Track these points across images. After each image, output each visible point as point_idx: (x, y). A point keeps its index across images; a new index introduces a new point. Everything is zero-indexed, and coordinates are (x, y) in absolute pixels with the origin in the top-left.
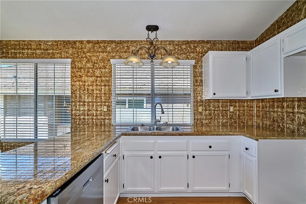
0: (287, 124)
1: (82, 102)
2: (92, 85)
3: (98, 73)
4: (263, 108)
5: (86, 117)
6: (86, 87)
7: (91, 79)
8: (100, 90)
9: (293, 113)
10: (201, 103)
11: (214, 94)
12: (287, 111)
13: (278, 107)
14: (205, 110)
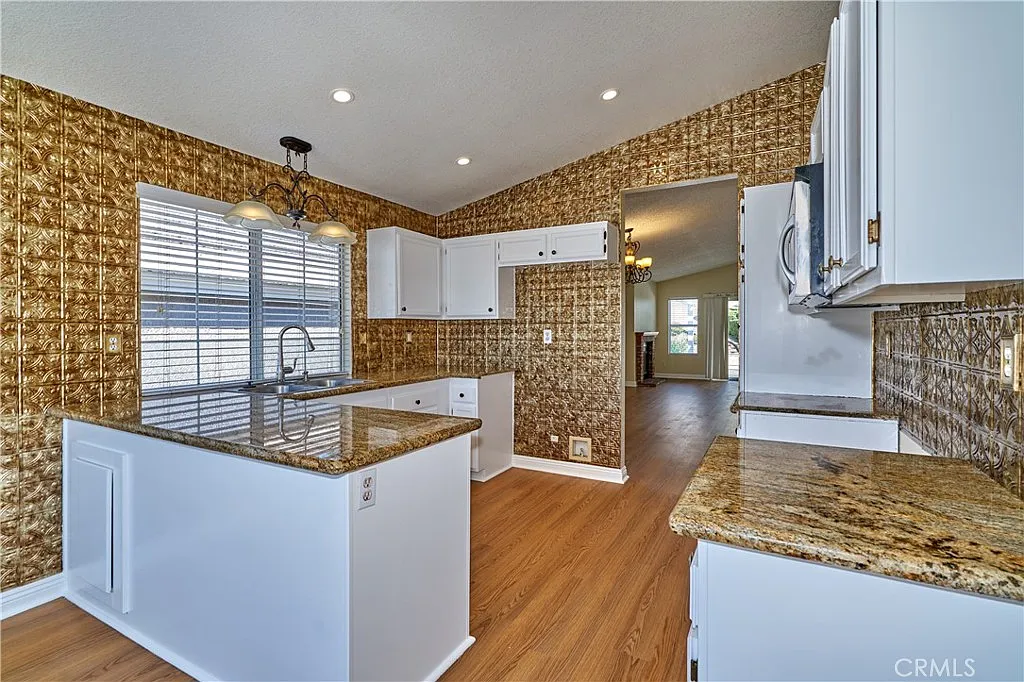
2: (50, 259)
8: (89, 281)
9: (497, 340)
10: (361, 325)
11: (404, 309)
12: (489, 338)
13: (476, 333)
14: (371, 340)
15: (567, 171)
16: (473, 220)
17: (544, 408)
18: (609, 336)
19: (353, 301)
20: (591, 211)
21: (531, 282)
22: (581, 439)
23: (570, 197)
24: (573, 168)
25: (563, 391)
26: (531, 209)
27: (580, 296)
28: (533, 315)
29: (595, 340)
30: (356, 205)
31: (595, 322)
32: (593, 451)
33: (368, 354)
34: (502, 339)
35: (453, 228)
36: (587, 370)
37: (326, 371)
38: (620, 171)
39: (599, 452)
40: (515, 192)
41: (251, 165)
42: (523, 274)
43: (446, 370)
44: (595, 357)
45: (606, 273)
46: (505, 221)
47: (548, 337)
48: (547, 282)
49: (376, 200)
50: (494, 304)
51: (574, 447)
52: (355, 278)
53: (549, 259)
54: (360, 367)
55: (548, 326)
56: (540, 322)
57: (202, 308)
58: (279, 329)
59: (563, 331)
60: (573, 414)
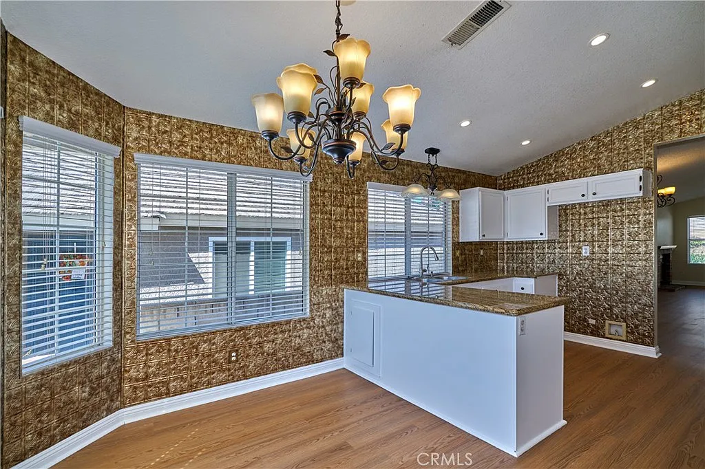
0: (537, 263)
1: (326, 247)
2: (341, 220)
3: (348, 200)
4: (508, 249)
5: (333, 272)
6: (333, 223)
7: (339, 209)
8: (352, 229)
9: (543, 254)
10: (458, 246)
11: (484, 236)
12: (537, 252)
13: (527, 249)
14: (461, 254)
15: (602, 136)
16: (524, 176)
17: (583, 300)
18: (642, 249)
19: (453, 232)
20: (624, 162)
21: (572, 214)
22: (615, 323)
23: (606, 154)
24: (609, 133)
25: (599, 288)
26: (572, 165)
27: (615, 223)
28: (573, 236)
29: (630, 253)
30: (454, 176)
31: (629, 240)
32: (627, 332)
33: (460, 262)
34: (548, 253)
35: (509, 183)
36: (621, 274)
37: (438, 272)
38: (652, 131)
39: (632, 333)
40: (557, 156)
41: (408, 165)
42: (565, 209)
43: (504, 273)
44: (629, 265)
45: (640, 205)
46: (550, 175)
47: (586, 251)
48: (585, 213)
49: (464, 172)
50: (545, 230)
51: (609, 329)
52: (454, 219)
53: (591, 198)
54: (456, 270)
55: (586, 243)
56: (580, 241)
57: (387, 239)
58: (420, 249)
59: (599, 247)
60: (608, 305)
